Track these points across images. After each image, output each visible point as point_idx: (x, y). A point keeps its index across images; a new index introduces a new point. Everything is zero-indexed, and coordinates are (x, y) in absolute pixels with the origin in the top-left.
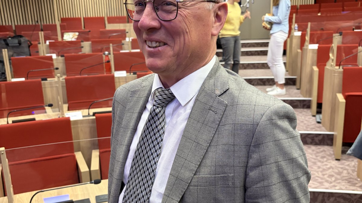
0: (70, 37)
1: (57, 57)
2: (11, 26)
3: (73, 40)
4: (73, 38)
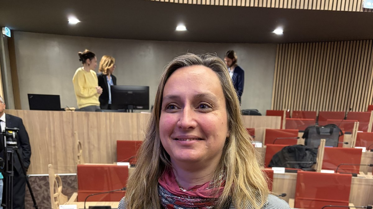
1: (367, 151)
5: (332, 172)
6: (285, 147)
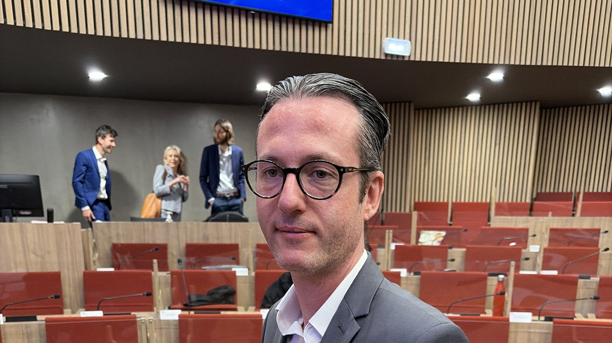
0: (430, 238)
1: (408, 274)
3: (436, 244)
4: (436, 241)
6: (284, 274)
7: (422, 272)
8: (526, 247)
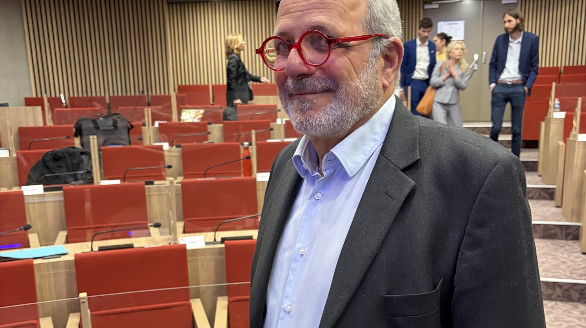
0: (191, 116)
1: (171, 147)
2: (104, 98)
3: (196, 120)
4: (195, 118)
5: (117, 182)
6: (47, 153)
7: (183, 144)
8: (275, 121)
